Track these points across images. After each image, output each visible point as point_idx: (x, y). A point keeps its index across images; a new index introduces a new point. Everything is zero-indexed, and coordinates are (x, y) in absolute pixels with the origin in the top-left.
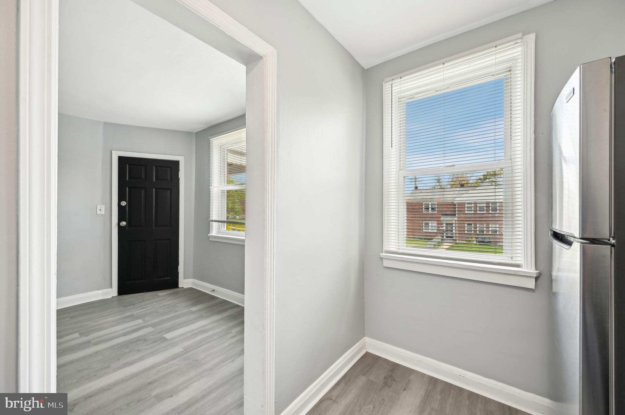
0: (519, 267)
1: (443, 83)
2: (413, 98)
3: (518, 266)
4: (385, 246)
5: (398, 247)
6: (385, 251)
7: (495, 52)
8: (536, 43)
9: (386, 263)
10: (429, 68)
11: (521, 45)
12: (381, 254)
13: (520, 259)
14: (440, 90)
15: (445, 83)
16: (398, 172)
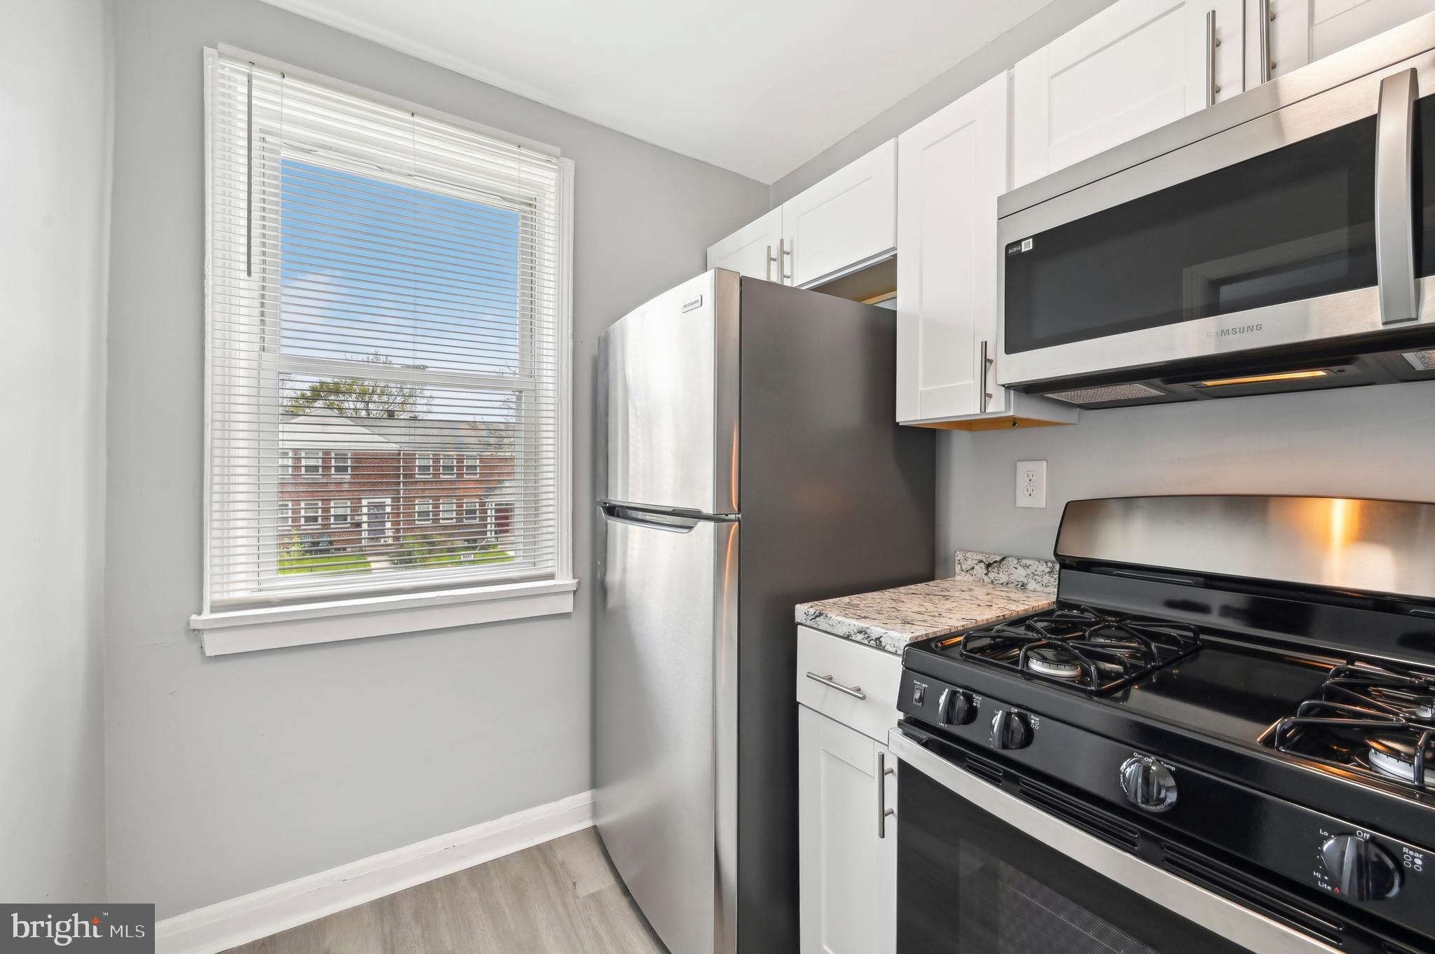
0: (553, 579)
1: (413, 162)
2: (309, 152)
3: (551, 576)
4: (211, 588)
5: (257, 586)
6: (211, 607)
7: (517, 156)
8: (575, 179)
9: (214, 645)
10: (375, 101)
11: (556, 169)
12: (194, 617)
13: (550, 563)
14: (391, 171)
15: (417, 162)
16: (260, 357)
